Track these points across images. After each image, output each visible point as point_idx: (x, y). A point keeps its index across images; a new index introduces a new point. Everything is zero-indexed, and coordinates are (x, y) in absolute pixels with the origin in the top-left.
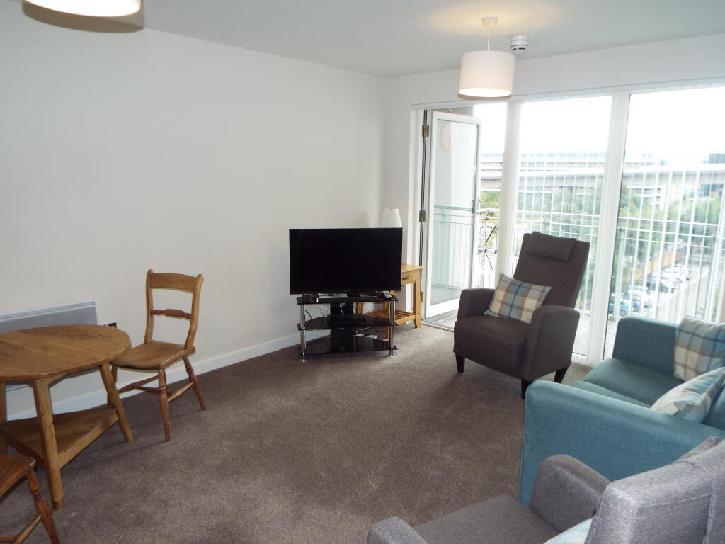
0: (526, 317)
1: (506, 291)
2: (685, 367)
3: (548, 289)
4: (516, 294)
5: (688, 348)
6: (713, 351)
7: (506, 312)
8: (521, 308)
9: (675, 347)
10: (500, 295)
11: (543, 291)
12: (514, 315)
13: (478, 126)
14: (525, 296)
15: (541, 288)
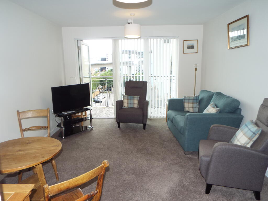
0: (136, 106)
1: (127, 99)
2: (189, 108)
3: (139, 97)
4: (131, 100)
5: (189, 103)
6: (196, 102)
7: (130, 106)
8: (134, 104)
9: (184, 104)
10: (126, 101)
11: (138, 98)
12: (132, 106)
13: (88, 47)
14: (134, 100)
15: (137, 97)
